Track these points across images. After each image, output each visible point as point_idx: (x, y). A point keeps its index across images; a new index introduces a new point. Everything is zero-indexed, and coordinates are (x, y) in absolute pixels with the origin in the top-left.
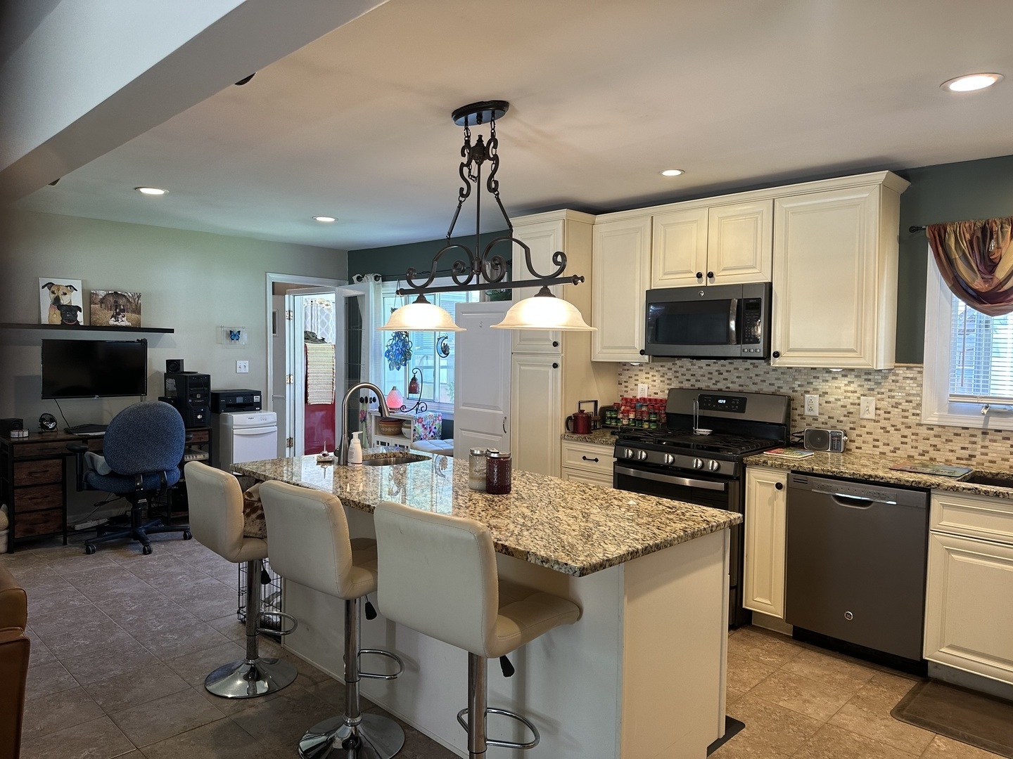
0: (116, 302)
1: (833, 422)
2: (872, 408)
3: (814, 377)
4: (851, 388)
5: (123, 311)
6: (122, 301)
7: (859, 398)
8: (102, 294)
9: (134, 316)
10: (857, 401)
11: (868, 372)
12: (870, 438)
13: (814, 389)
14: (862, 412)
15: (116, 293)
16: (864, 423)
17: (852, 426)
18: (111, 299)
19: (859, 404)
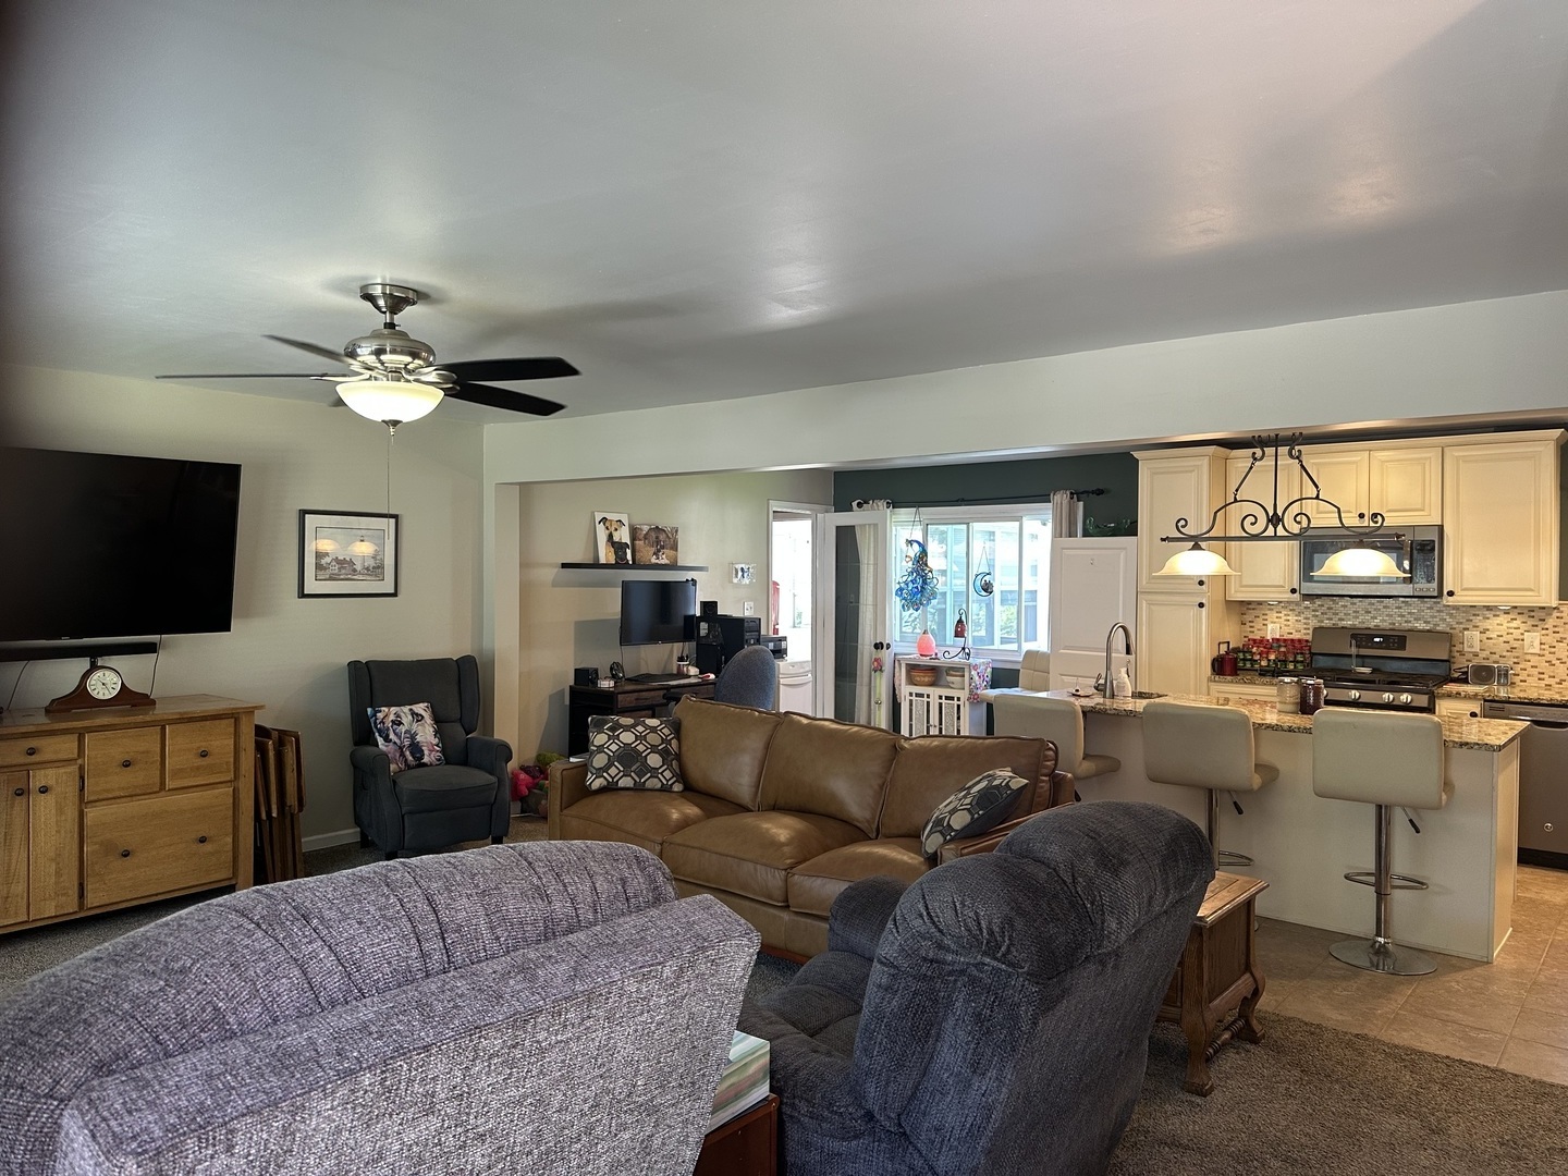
0: (657, 538)
1: (1496, 657)
2: (1537, 643)
3: (1474, 615)
4: (1515, 624)
5: (663, 547)
6: (663, 537)
7: (1522, 634)
8: (646, 528)
9: (672, 553)
10: (1521, 637)
11: (1531, 610)
12: (1535, 671)
13: (1475, 627)
14: (1526, 647)
15: (657, 527)
16: (1528, 657)
17: (1516, 660)
18: (653, 535)
19: (1523, 640)
